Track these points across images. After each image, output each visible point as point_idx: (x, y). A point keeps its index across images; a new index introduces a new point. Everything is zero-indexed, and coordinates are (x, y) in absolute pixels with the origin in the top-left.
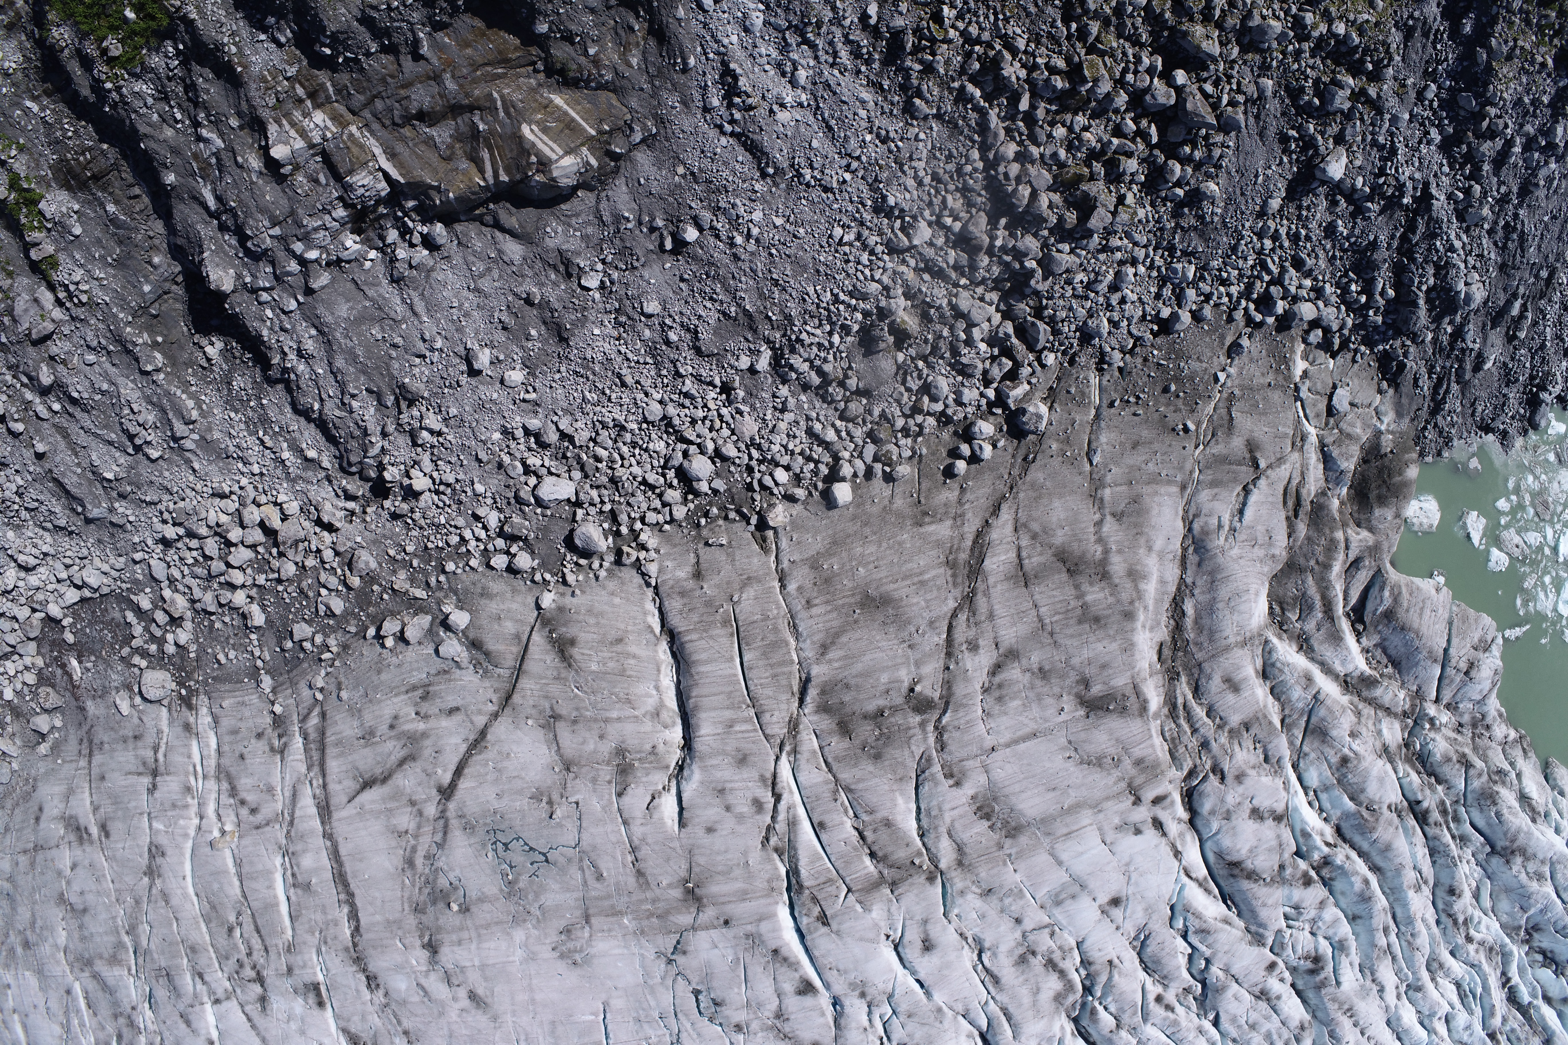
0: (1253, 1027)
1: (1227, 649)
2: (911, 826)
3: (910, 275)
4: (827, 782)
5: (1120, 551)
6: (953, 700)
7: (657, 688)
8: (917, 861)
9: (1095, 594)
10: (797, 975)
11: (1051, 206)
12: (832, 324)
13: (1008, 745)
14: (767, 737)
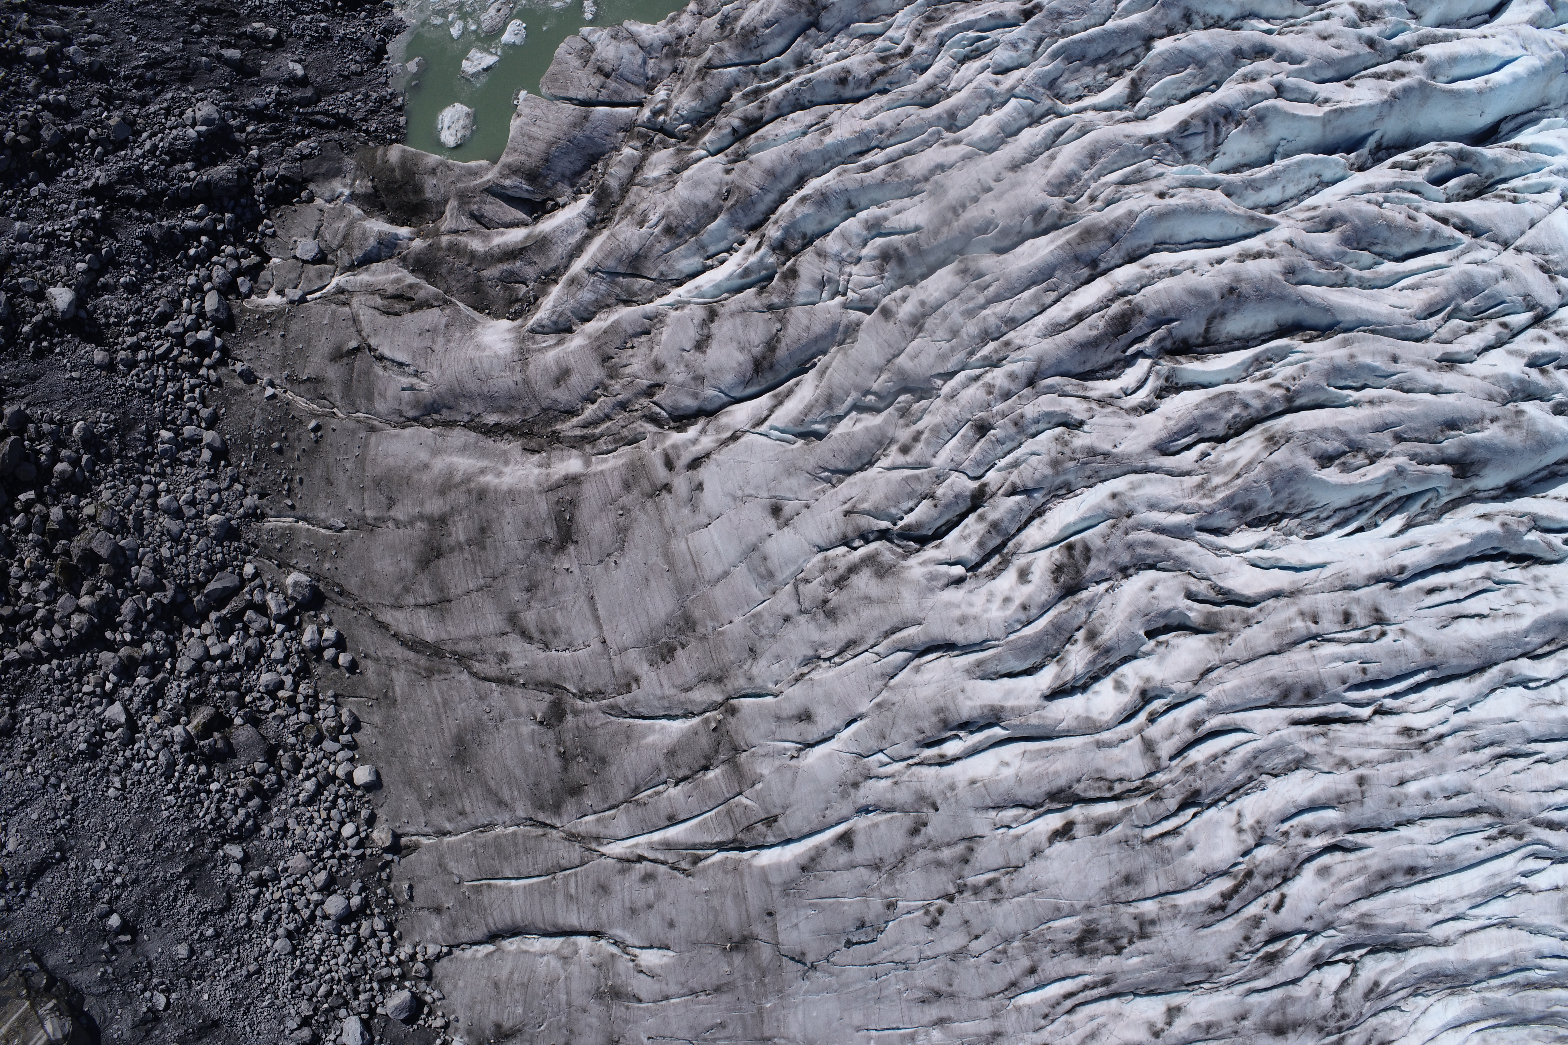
0: (955, 333)
1: (526, 382)
2: (679, 726)
3: (157, 719)
4: (627, 811)
5: (422, 503)
6: (554, 681)
7: (542, 955)
8: (713, 725)
9: (459, 531)
10: (831, 849)
11: (91, 593)
12: (198, 792)
13: (600, 627)
14: (583, 864)
